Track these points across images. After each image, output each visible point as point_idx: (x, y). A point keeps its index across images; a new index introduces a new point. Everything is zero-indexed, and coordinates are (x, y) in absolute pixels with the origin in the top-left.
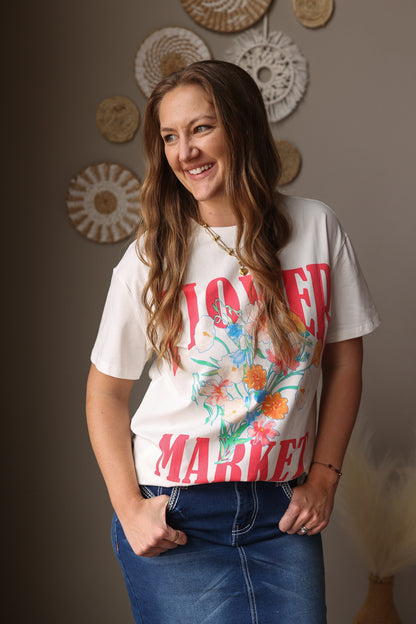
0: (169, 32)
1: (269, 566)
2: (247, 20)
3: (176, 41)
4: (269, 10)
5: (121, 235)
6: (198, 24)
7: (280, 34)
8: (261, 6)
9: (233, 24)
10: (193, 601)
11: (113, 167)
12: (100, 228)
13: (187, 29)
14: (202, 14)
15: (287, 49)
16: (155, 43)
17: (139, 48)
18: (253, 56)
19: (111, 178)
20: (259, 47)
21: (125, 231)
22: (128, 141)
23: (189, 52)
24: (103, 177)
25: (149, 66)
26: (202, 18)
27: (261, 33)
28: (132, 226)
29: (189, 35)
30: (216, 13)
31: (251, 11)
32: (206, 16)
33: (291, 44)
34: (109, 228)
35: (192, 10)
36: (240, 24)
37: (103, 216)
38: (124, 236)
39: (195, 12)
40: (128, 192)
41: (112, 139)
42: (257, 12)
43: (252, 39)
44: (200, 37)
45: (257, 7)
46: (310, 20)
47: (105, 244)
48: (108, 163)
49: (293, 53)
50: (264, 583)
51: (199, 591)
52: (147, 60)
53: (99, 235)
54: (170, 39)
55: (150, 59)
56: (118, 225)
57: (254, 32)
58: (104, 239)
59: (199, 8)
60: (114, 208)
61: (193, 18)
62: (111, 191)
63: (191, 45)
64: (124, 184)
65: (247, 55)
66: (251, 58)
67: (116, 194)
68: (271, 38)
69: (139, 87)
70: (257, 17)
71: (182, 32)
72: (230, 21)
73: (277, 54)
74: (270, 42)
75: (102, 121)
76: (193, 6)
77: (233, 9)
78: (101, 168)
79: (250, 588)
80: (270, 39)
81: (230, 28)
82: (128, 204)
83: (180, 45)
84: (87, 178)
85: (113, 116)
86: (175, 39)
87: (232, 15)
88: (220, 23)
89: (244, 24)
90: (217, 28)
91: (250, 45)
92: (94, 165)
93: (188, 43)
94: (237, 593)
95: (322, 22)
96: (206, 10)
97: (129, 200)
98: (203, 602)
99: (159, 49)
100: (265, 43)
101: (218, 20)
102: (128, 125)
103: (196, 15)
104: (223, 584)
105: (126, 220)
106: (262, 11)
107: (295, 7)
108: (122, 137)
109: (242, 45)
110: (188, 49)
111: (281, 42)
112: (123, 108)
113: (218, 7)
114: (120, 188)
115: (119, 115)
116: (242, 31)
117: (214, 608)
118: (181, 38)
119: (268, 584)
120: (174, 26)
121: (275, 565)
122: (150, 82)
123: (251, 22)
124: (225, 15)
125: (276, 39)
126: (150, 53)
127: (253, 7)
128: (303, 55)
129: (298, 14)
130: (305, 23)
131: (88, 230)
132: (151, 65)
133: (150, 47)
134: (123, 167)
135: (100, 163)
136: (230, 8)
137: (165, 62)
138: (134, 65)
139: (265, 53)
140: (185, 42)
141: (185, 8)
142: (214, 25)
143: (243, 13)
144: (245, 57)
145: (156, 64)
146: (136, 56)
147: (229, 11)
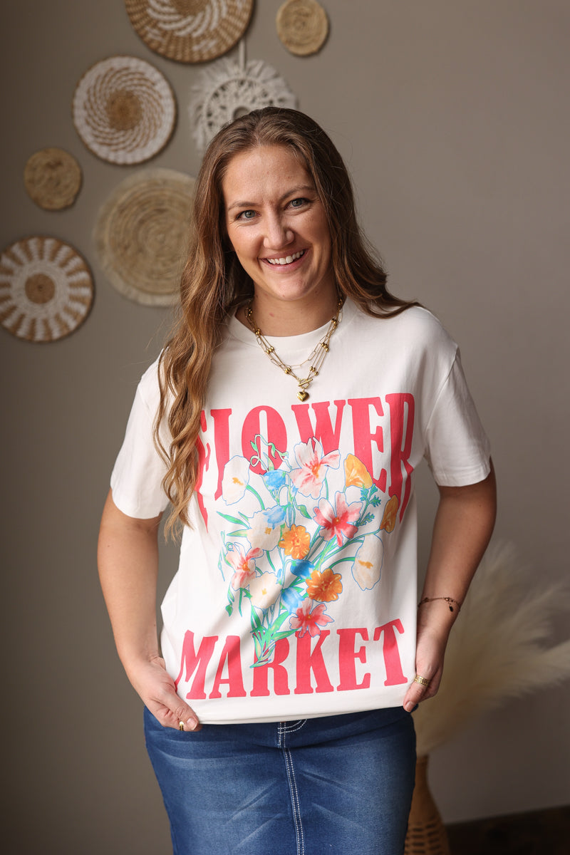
0: (117, 63)
1: (325, 783)
2: (218, 46)
3: (127, 75)
4: (246, 33)
5: (61, 330)
6: (155, 52)
7: (260, 64)
8: (236, 27)
9: (200, 52)
10: (225, 820)
11: (49, 243)
12: (33, 322)
13: (141, 58)
14: (159, 39)
15: (271, 84)
16: (99, 76)
17: (77, 85)
18: (227, 93)
19: (47, 256)
20: (235, 81)
21: (66, 326)
22: (66, 208)
23: (144, 88)
24: (36, 256)
25: (92, 108)
26: (160, 44)
27: (236, 62)
28: (75, 318)
29: (143, 66)
30: (178, 38)
31: (223, 34)
32: (165, 42)
33: (276, 76)
34: (46, 322)
35: (147, 33)
36: (209, 52)
37: (37, 307)
38: (66, 332)
39: (150, 36)
40: (70, 274)
41: (46, 205)
42: (231, 35)
43: (225, 70)
44: (159, 69)
45: (231, 29)
46: (299, 45)
47: (40, 343)
48: (42, 237)
49: (277, 87)
50: (315, 805)
51: (231, 808)
52: (89, 100)
53: (32, 331)
54: (118, 72)
55: (92, 99)
56: (57, 317)
57: (228, 62)
58: (39, 336)
59: (155, 31)
60: (51, 296)
61: (148, 44)
62: (48, 273)
63: (146, 80)
64: (63, 264)
65: (220, 92)
66: (225, 96)
67: (54, 277)
68: (250, 69)
69: (80, 137)
70: (230, 42)
71: (134, 63)
72: (195, 48)
73: (257, 90)
74: (248, 74)
75: (32, 181)
76: (148, 28)
77: (200, 32)
78: (33, 244)
79: (296, 811)
80: (248, 70)
81: (196, 58)
82: (69, 290)
83: (132, 80)
84: (14, 258)
85: (47, 176)
86: (125, 72)
87: (198, 40)
88: (183, 51)
89: (215, 52)
90: (179, 57)
91: (222, 79)
92: (23, 240)
93: (143, 78)
94: (278, 815)
95: (314, 47)
96: (165, 33)
97: (72, 285)
98: (237, 821)
99: (104, 86)
100: (242, 76)
101: (180, 47)
102: (67, 187)
103: (152, 41)
104: (262, 801)
105: (67, 310)
106: (237, 35)
107: (279, 28)
108: (59, 202)
109: (213, 79)
110: (141, 85)
111: (263, 75)
112: (59, 164)
113: (180, 30)
114: (58, 270)
115: (54, 174)
116: (213, 60)
117: (251, 831)
118: (132, 70)
119: (320, 808)
120: (123, 55)
121: (332, 782)
122: (94, 129)
123: (224, 48)
124: (189, 40)
125: (256, 70)
126: (92, 92)
127: (225, 29)
128: (291, 91)
129: (284, 38)
130: (293, 49)
131: (18, 325)
132: (95, 107)
133: (93, 83)
134: (61, 242)
135: (31, 237)
136: (195, 30)
137: (113, 103)
138: (72, 107)
139: (243, 89)
140: (138, 76)
141: (137, 31)
142: (176, 52)
143: (212, 38)
144: (216, 95)
145: (102, 105)
146: (74, 96)
147: (195, 35)
